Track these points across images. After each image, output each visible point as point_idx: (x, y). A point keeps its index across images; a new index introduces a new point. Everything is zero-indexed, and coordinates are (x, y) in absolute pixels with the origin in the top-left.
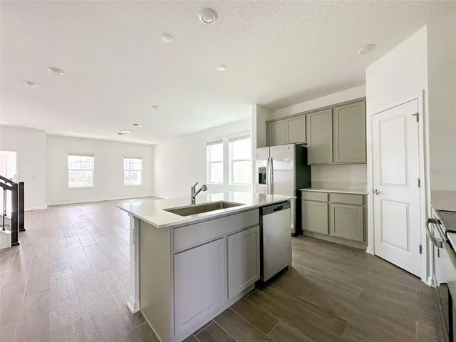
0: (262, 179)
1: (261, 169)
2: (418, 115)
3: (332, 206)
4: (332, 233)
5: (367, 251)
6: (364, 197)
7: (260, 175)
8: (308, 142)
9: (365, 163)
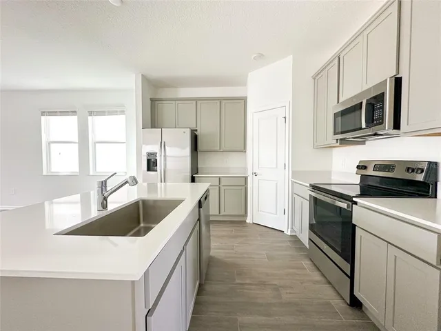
0: (151, 165)
1: (149, 154)
2: (285, 118)
3: (222, 188)
4: (222, 213)
5: (247, 221)
6: (246, 178)
7: (149, 161)
8: (198, 129)
9: (244, 150)
